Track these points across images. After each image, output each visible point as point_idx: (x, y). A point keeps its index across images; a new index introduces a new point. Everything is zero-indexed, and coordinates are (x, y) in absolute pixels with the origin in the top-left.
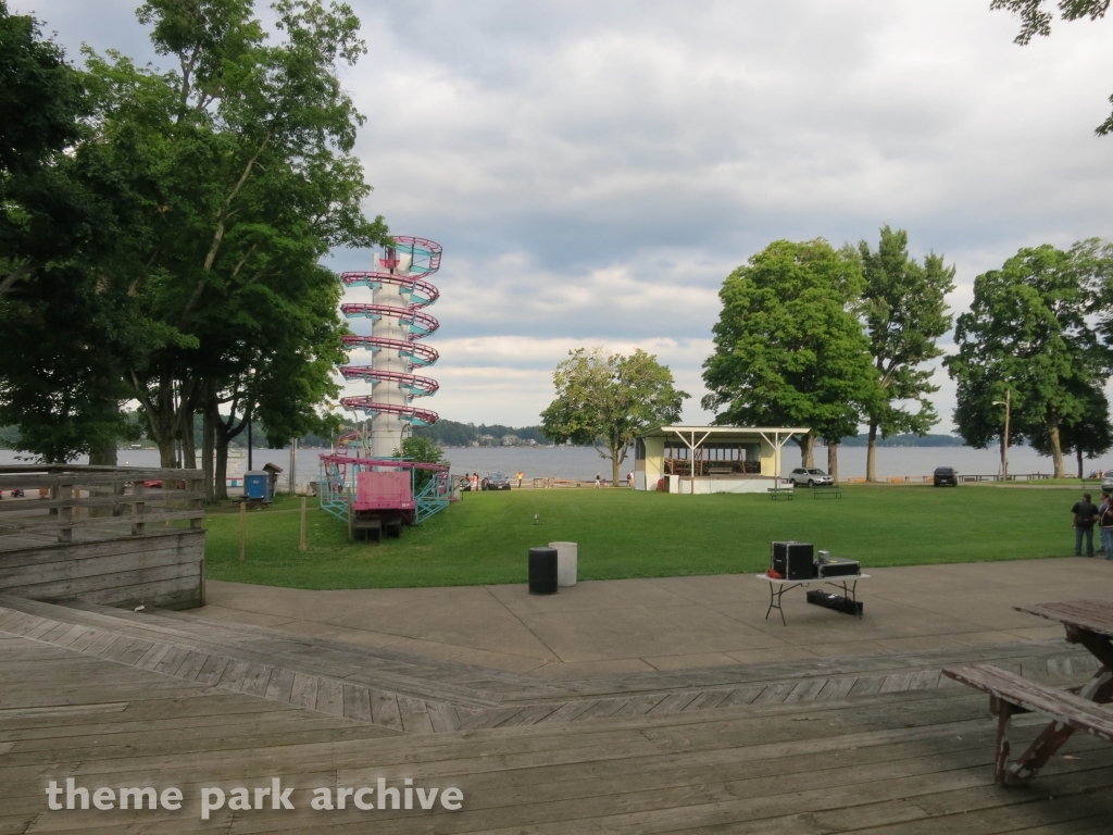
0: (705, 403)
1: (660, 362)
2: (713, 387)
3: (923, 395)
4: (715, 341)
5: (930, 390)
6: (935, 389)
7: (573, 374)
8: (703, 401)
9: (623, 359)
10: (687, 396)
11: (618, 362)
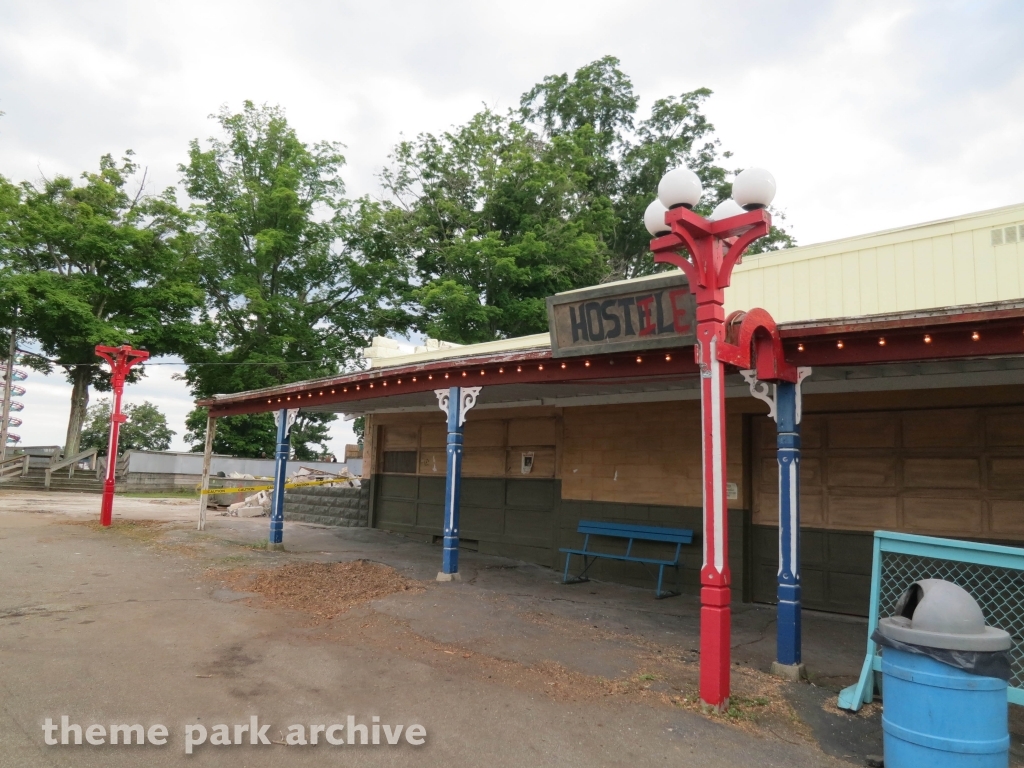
0: (186, 439)
1: (160, 411)
2: (191, 430)
3: (323, 442)
4: (195, 402)
5: (326, 438)
6: (330, 439)
7: (98, 414)
8: (185, 437)
9: (135, 407)
10: (175, 433)
11: (132, 408)
